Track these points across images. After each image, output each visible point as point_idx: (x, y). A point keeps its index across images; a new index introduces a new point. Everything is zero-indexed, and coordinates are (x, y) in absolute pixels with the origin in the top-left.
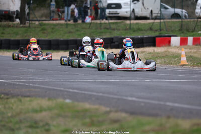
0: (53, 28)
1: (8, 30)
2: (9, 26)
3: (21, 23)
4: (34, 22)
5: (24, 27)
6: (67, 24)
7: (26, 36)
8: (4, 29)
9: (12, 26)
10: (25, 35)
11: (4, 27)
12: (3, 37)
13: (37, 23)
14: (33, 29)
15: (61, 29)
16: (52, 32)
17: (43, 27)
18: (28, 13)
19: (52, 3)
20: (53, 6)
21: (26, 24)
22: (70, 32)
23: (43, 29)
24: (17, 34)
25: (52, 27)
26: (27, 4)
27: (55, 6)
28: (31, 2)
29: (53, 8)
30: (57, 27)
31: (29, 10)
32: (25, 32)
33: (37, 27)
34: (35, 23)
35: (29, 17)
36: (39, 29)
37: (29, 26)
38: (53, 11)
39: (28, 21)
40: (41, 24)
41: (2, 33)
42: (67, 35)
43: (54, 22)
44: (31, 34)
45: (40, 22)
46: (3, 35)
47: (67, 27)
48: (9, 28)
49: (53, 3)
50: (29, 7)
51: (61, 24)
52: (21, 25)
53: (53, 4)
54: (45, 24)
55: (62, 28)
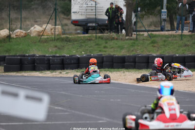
0: (165, 41)
1: (111, 43)
2: (113, 39)
3: (127, 35)
4: (142, 33)
5: (131, 39)
6: (182, 36)
7: (133, 51)
8: (106, 43)
9: (117, 39)
10: (132, 49)
11: (107, 39)
12: (106, 52)
13: (146, 34)
14: (141, 42)
15: (175, 42)
16: (164, 45)
17: (153, 39)
18: (135, 22)
19: (162, 10)
20: (164, 14)
21: (133, 35)
22: (186, 45)
23: (153, 42)
24: (122, 48)
25: (164, 39)
26: (134, 12)
27: (166, 14)
28: (139, 9)
29: (164, 16)
30: (170, 39)
31: (137, 19)
32: (132, 46)
33: (146, 40)
34: (143, 35)
35: (136, 27)
36: (148, 42)
37: (137, 38)
38: (165, 20)
39: (135, 33)
40: (150, 36)
41: (105, 47)
42: (182, 49)
43: (166, 33)
44: (139, 48)
45: (149, 33)
46: (104, 50)
47: (182, 39)
48: (113, 41)
49: (164, 10)
50: (136, 16)
51: (174, 36)
52: (127, 37)
53: (165, 12)
54: (155, 36)
55: (176, 40)
